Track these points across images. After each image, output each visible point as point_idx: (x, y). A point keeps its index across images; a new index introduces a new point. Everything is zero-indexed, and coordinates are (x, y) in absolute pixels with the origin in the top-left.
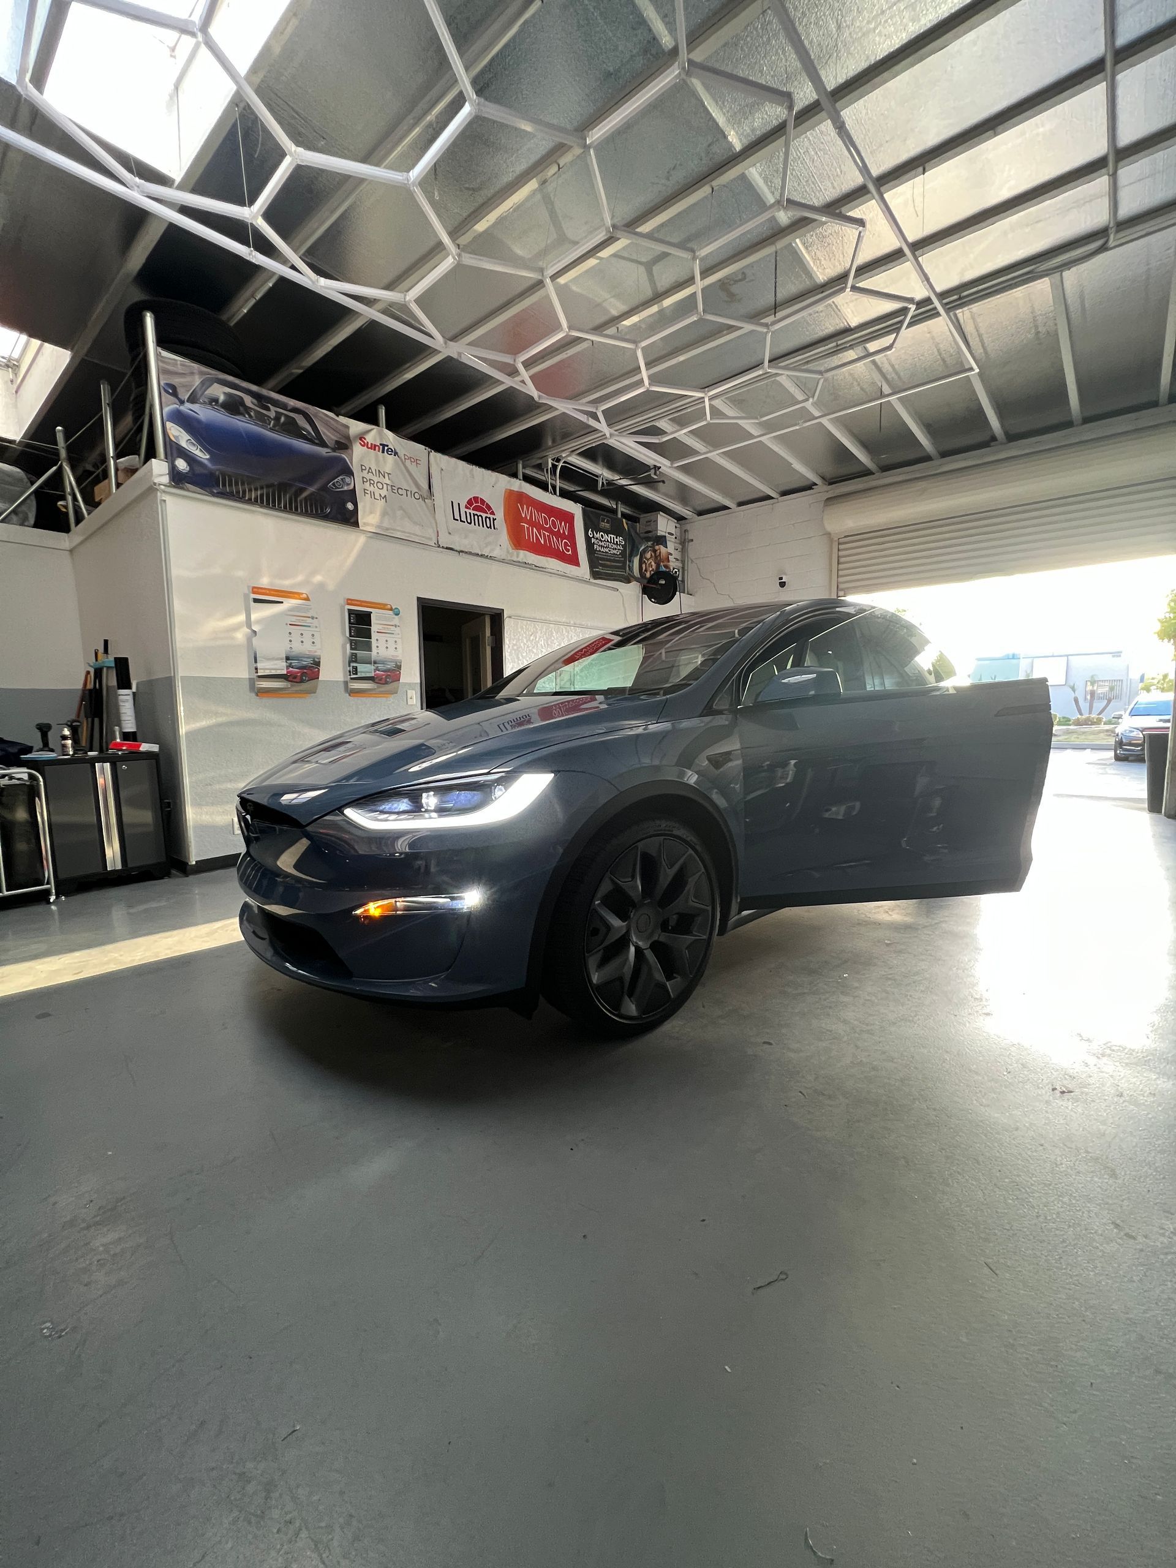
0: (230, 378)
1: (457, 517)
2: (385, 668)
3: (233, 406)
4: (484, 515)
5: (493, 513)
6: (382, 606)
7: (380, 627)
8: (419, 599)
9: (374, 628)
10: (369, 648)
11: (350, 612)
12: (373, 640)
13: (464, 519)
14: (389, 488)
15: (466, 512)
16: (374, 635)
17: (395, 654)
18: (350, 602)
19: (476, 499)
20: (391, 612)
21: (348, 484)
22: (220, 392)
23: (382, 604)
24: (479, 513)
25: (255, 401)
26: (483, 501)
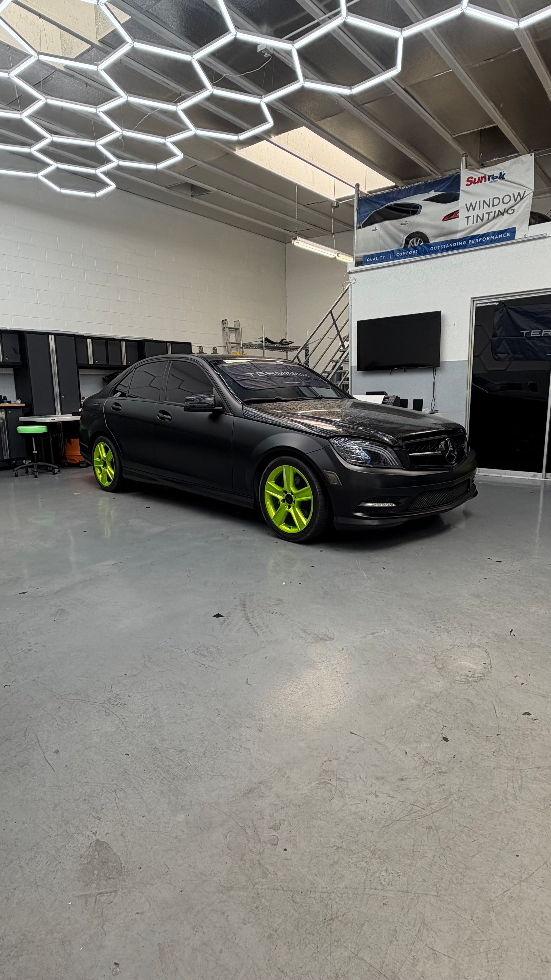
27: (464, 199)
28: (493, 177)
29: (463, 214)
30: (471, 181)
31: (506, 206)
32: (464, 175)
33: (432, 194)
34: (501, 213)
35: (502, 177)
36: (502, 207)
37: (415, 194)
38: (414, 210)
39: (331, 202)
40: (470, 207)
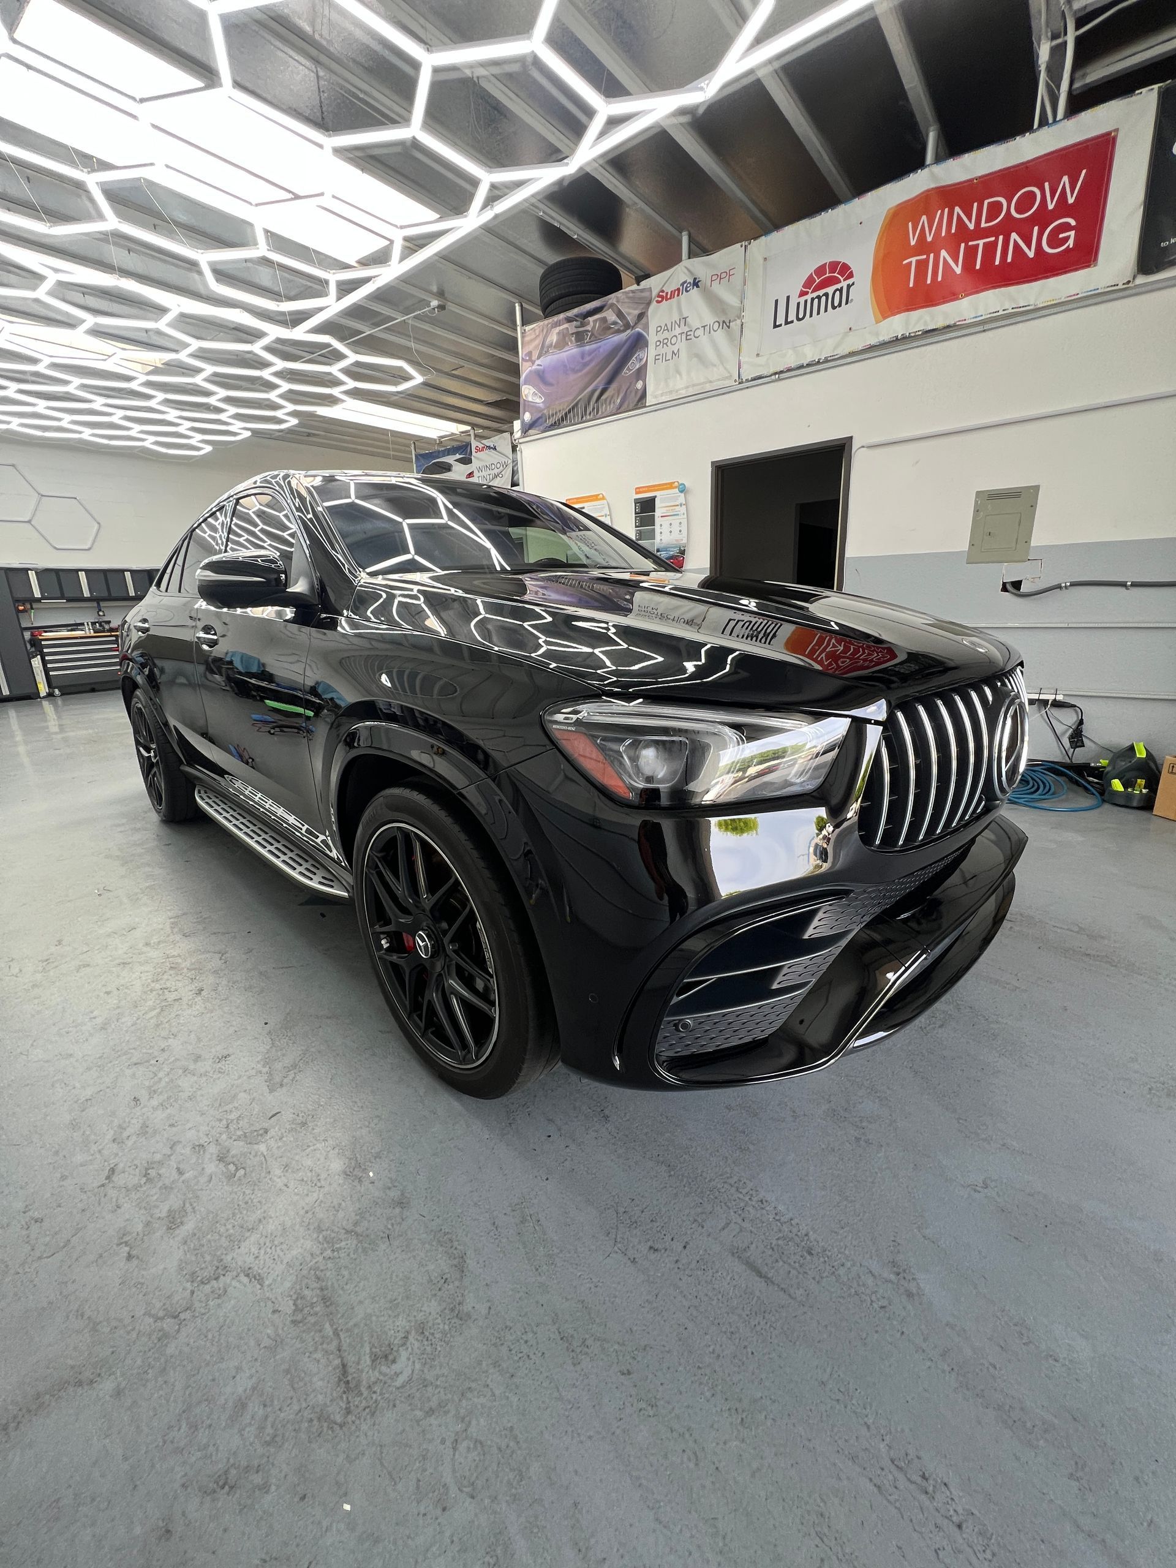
0: (562, 316)
1: (781, 320)
2: (667, 555)
3: (561, 345)
4: (830, 290)
5: (851, 276)
6: (670, 486)
7: (664, 510)
8: (713, 463)
9: (658, 513)
10: (652, 535)
11: (637, 501)
12: (657, 528)
13: (792, 316)
14: (684, 336)
15: (798, 304)
16: (658, 521)
17: (679, 537)
18: (638, 490)
19: (820, 271)
20: (677, 490)
21: (641, 360)
22: (553, 337)
23: (668, 484)
24: (821, 293)
25: (579, 323)
26: (834, 266)
27: (475, 464)
28: (489, 447)
29: (476, 474)
30: (478, 450)
31: (499, 471)
32: (474, 444)
33: (458, 456)
34: (496, 476)
35: (495, 449)
36: (496, 471)
37: (448, 455)
38: (447, 468)
39: (435, 440)
40: (480, 470)
